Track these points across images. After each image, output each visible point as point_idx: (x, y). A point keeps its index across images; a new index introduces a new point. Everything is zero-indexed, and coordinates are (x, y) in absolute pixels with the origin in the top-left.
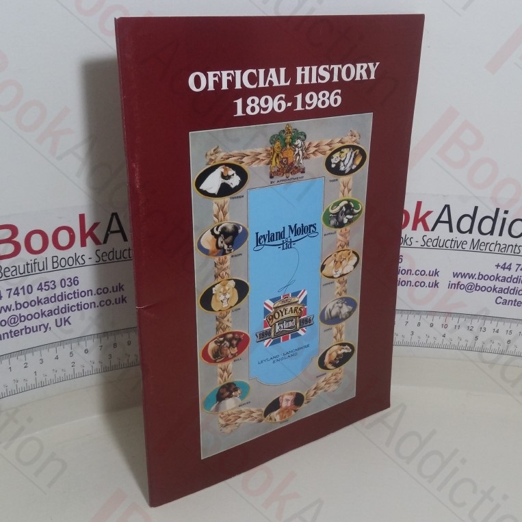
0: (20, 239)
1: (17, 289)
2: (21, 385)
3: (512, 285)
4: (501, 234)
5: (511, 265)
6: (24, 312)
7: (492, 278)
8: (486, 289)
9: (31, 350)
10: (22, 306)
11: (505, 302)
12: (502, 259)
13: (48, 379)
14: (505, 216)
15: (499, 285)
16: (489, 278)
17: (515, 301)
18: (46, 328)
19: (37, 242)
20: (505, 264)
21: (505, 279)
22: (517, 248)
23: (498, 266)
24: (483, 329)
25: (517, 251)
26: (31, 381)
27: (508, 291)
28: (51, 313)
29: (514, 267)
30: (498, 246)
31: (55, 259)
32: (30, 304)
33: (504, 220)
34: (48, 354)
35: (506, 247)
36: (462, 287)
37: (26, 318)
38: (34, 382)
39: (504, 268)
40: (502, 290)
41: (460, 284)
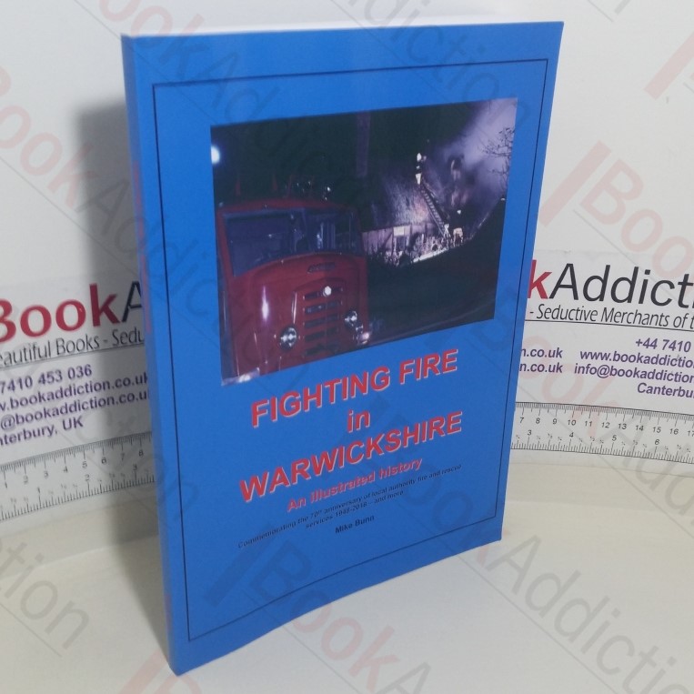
0: (15, 318)
1: (12, 382)
2: (21, 505)
3: (659, 368)
4: (641, 301)
5: (656, 340)
6: (22, 411)
7: (632, 359)
8: (625, 373)
9: (33, 460)
10: (20, 403)
11: (651, 390)
12: (644, 334)
13: (55, 497)
14: (646, 277)
15: (642, 367)
16: (628, 358)
17: (664, 388)
18: (51, 433)
19: (36, 322)
20: (648, 340)
21: (648, 360)
22: (663, 318)
23: (639, 342)
24: (622, 426)
25: (663, 322)
26: (33, 501)
27: (654, 375)
28: (57, 412)
29: (660, 344)
30: (638, 317)
31: (60, 343)
32: (29, 401)
33: (645, 282)
34: (55, 466)
35: (650, 317)
36: (593, 371)
37: (25, 419)
38: (37, 502)
39: (647, 346)
40: (645, 375)
41: (591, 367)
